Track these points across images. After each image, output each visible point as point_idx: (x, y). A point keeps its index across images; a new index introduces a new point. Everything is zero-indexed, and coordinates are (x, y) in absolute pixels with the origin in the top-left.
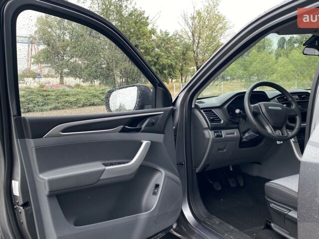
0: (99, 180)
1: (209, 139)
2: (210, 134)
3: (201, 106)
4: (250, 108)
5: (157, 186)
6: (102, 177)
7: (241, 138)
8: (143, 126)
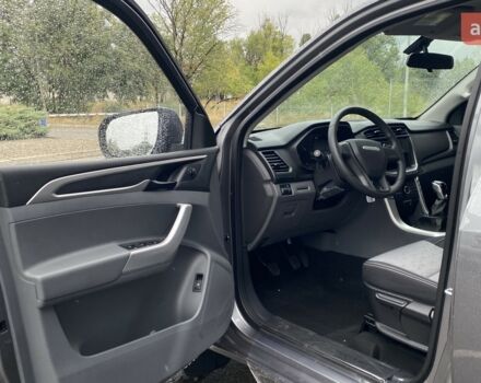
0: (122, 274)
1: (272, 198)
2: (273, 190)
3: (258, 144)
4: (337, 147)
5: (199, 277)
6: (125, 270)
7: (317, 195)
8: (179, 179)
